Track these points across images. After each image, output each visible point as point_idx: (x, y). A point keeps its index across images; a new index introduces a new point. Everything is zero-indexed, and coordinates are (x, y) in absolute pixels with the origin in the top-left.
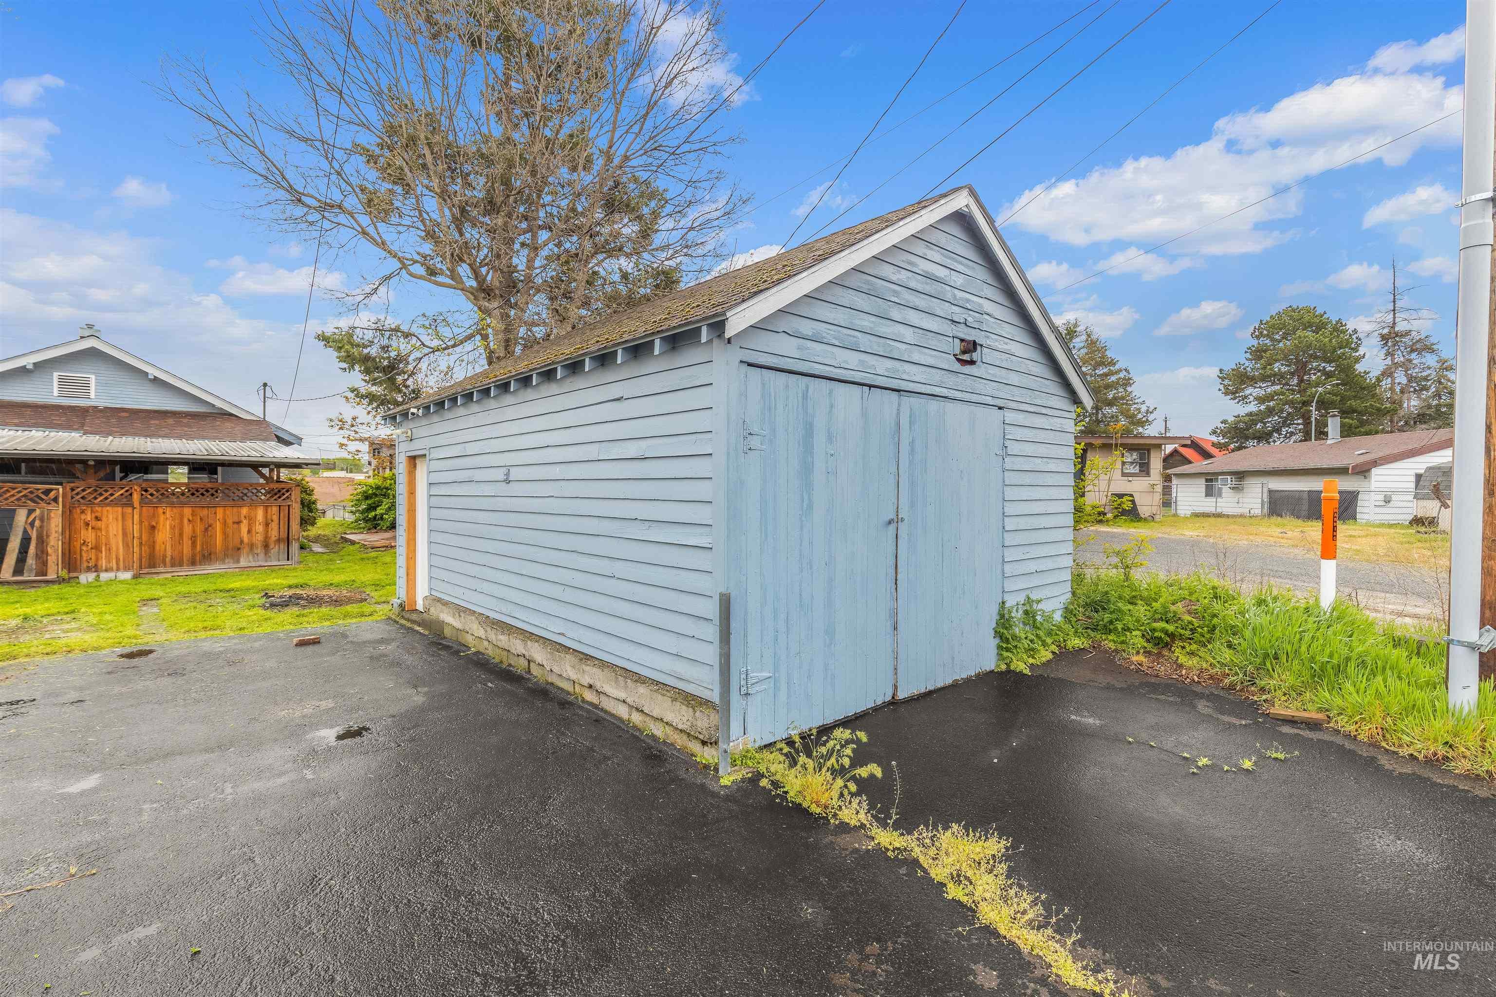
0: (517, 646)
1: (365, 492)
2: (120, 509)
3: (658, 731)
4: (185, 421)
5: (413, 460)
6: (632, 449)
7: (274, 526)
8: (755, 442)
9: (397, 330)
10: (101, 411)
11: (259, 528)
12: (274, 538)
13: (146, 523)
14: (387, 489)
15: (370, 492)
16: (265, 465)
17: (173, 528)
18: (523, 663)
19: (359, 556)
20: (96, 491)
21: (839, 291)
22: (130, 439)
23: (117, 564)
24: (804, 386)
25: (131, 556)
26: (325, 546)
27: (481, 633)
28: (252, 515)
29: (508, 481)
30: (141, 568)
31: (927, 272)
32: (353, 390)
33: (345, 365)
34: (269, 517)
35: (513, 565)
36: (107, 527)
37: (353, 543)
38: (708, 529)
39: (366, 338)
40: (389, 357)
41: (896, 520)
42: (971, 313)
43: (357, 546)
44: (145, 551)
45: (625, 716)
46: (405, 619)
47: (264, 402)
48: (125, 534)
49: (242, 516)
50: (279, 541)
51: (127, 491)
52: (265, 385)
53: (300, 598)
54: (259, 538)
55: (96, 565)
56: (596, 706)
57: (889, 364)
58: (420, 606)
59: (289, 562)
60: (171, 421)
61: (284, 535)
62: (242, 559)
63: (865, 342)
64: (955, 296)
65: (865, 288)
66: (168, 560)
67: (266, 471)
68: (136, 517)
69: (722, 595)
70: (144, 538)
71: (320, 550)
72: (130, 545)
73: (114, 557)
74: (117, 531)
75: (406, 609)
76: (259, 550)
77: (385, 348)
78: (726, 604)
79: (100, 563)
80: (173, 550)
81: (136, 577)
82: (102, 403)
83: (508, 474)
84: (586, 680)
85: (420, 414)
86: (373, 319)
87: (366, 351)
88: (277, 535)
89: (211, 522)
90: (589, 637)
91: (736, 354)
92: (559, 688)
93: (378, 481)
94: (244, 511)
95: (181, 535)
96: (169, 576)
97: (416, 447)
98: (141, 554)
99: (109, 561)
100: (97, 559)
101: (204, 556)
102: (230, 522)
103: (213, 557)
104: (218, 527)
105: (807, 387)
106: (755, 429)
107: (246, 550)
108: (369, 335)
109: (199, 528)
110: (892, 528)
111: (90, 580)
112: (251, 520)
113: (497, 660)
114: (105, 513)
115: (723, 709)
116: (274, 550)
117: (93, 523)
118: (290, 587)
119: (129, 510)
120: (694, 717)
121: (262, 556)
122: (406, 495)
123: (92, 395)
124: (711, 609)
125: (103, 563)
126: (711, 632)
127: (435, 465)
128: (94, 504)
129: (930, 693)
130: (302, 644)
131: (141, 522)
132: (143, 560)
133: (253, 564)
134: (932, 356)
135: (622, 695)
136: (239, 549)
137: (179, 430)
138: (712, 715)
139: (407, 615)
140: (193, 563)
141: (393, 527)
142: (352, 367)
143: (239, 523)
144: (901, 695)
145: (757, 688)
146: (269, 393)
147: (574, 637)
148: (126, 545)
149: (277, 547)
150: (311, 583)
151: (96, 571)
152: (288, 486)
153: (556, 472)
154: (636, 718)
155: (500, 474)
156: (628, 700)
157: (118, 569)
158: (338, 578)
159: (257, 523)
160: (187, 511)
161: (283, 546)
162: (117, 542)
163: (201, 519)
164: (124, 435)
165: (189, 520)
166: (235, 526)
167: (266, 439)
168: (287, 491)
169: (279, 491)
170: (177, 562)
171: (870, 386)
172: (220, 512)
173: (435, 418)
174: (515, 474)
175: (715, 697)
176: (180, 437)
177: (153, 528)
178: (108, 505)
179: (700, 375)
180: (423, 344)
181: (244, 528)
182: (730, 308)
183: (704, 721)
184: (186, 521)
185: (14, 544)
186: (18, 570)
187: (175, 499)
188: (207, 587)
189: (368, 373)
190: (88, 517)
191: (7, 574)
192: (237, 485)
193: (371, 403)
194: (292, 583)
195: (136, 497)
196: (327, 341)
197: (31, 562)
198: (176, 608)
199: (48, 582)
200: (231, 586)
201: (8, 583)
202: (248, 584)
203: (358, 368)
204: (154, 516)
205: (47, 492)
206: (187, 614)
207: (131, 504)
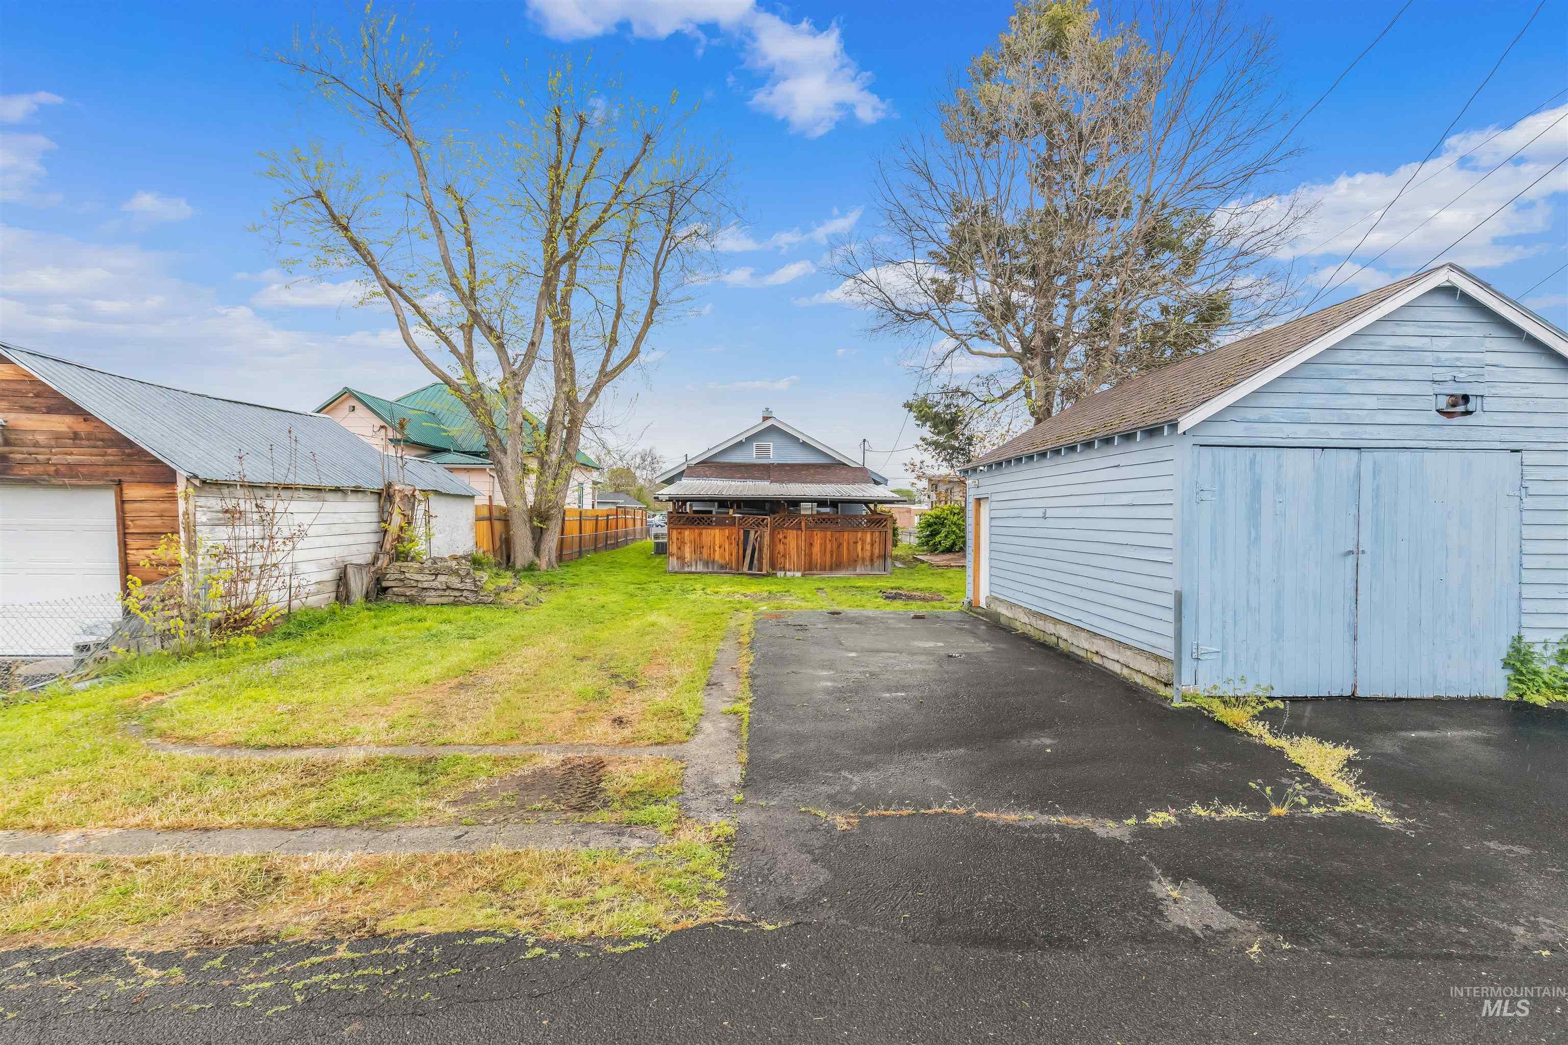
0: (1050, 628)
1: (929, 521)
2: (795, 532)
3: (1139, 679)
4: (820, 471)
5: (978, 500)
6: (1125, 499)
7: (876, 545)
8: (1205, 495)
9: (957, 390)
10: (777, 466)
11: (868, 547)
12: (876, 555)
13: (808, 541)
14: (945, 519)
15: (933, 521)
16: (872, 502)
17: (821, 545)
18: (1054, 639)
19: (930, 572)
20: (784, 520)
21: (1288, 382)
23: (794, 567)
24: (1252, 456)
25: (800, 562)
26: (904, 563)
27: (1026, 620)
28: (864, 537)
29: (1045, 518)
30: (805, 570)
31: (1397, 347)
32: (923, 440)
33: (919, 423)
34: (874, 539)
35: (1048, 574)
36: (790, 542)
37: (922, 562)
38: (1169, 552)
39: (935, 400)
40: (951, 413)
41: (1355, 550)
42: (1462, 369)
43: (926, 565)
44: (807, 560)
45: (1119, 671)
46: (972, 612)
47: (864, 454)
48: (797, 548)
49: (858, 538)
50: (879, 557)
51: (798, 520)
52: (864, 441)
53: (901, 595)
54: (868, 554)
55: (784, 567)
56: (1101, 666)
57: (1346, 428)
58: (983, 604)
59: (886, 573)
60: (812, 471)
61: (882, 553)
62: (857, 568)
63: (1315, 415)
64: (1438, 359)
65: (1317, 374)
66: (819, 566)
67: (872, 506)
68: (803, 537)
69: (1176, 591)
70: (807, 551)
71: (900, 566)
72: (800, 555)
73: (793, 562)
74: (794, 546)
75: (972, 606)
76: (868, 563)
77: (948, 406)
78: (1179, 599)
80: (821, 559)
81: (803, 575)
82: (776, 461)
83: (1045, 513)
84: (1094, 649)
85: (986, 471)
86: (941, 385)
87: (935, 410)
88: (878, 553)
89: (841, 541)
90: (1096, 621)
91: (1190, 441)
92: (1077, 655)
93: (937, 512)
94: (859, 535)
95: (825, 549)
96: (819, 575)
97: (982, 492)
98: (805, 562)
99: (790, 564)
100: (785, 563)
101: (837, 564)
102: (851, 542)
103: (842, 565)
104: (845, 545)
105: (1255, 455)
106: (1206, 487)
107: (860, 562)
108: (937, 398)
109: (835, 545)
110: (1351, 559)
111: (782, 576)
112: (863, 541)
113: (1037, 638)
114: (788, 534)
115: (1178, 662)
116: (876, 564)
117: (783, 540)
118: (892, 588)
119: (800, 532)
120: (1159, 669)
121: (869, 567)
122: (973, 525)
123: (771, 456)
124: (1170, 601)
125: (787, 566)
126: (1170, 616)
127: (994, 505)
128: (784, 528)
129: (1401, 699)
130: (916, 617)
131: (806, 541)
132: (807, 565)
133: (864, 572)
134: (1402, 415)
135: (1116, 657)
136: (856, 561)
137: (818, 477)
138: (1170, 667)
139: (974, 609)
140: (831, 569)
141: (962, 550)
142: (924, 424)
143: (856, 543)
144: (1360, 693)
145: (1206, 657)
146: (866, 447)
147: (1089, 622)
148: (798, 556)
149: (878, 561)
150: (904, 587)
151: (784, 570)
152: (885, 517)
153: (1078, 512)
154: (1126, 672)
155: (1039, 513)
156: (1121, 660)
157: (794, 570)
158: (922, 585)
159: (867, 543)
160: (829, 533)
161: (882, 561)
162: (794, 553)
163: (836, 539)
165: (830, 540)
166: (855, 545)
167: (866, 482)
168: (887, 520)
169: (881, 521)
170: (823, 569)
171: (1323, 448)
172: (846, 534)
173: (996, 473)
174: (1050, 513)
175: (1171, 656)
176: (819, 482)
177: (811, 544)
178: (790, 529)
179: (1167, 454)
181: (859, 547)
182: (1181, 415)
183: (1164, 671)
184: (828, 540)
185: (749, 552)
186: (750, 568)
187: (822, 525)
188: (844, 584)
189: (935, 426)
190: (781, 536)
191: (745, 570)
192: (856, 516)
193: (936, 449)
194: (893, 585)
195: (803, 524)
196: (909, 406)
197: (755, 562)
198: (835, 594)
199: (763, 575)
200: (858, 585)
201: (747, 574)
202: (867, 584)
203: (928, 424)
204: (812, 537)
205: (763, 520)
206: (844, 597)
207: (801, 529)
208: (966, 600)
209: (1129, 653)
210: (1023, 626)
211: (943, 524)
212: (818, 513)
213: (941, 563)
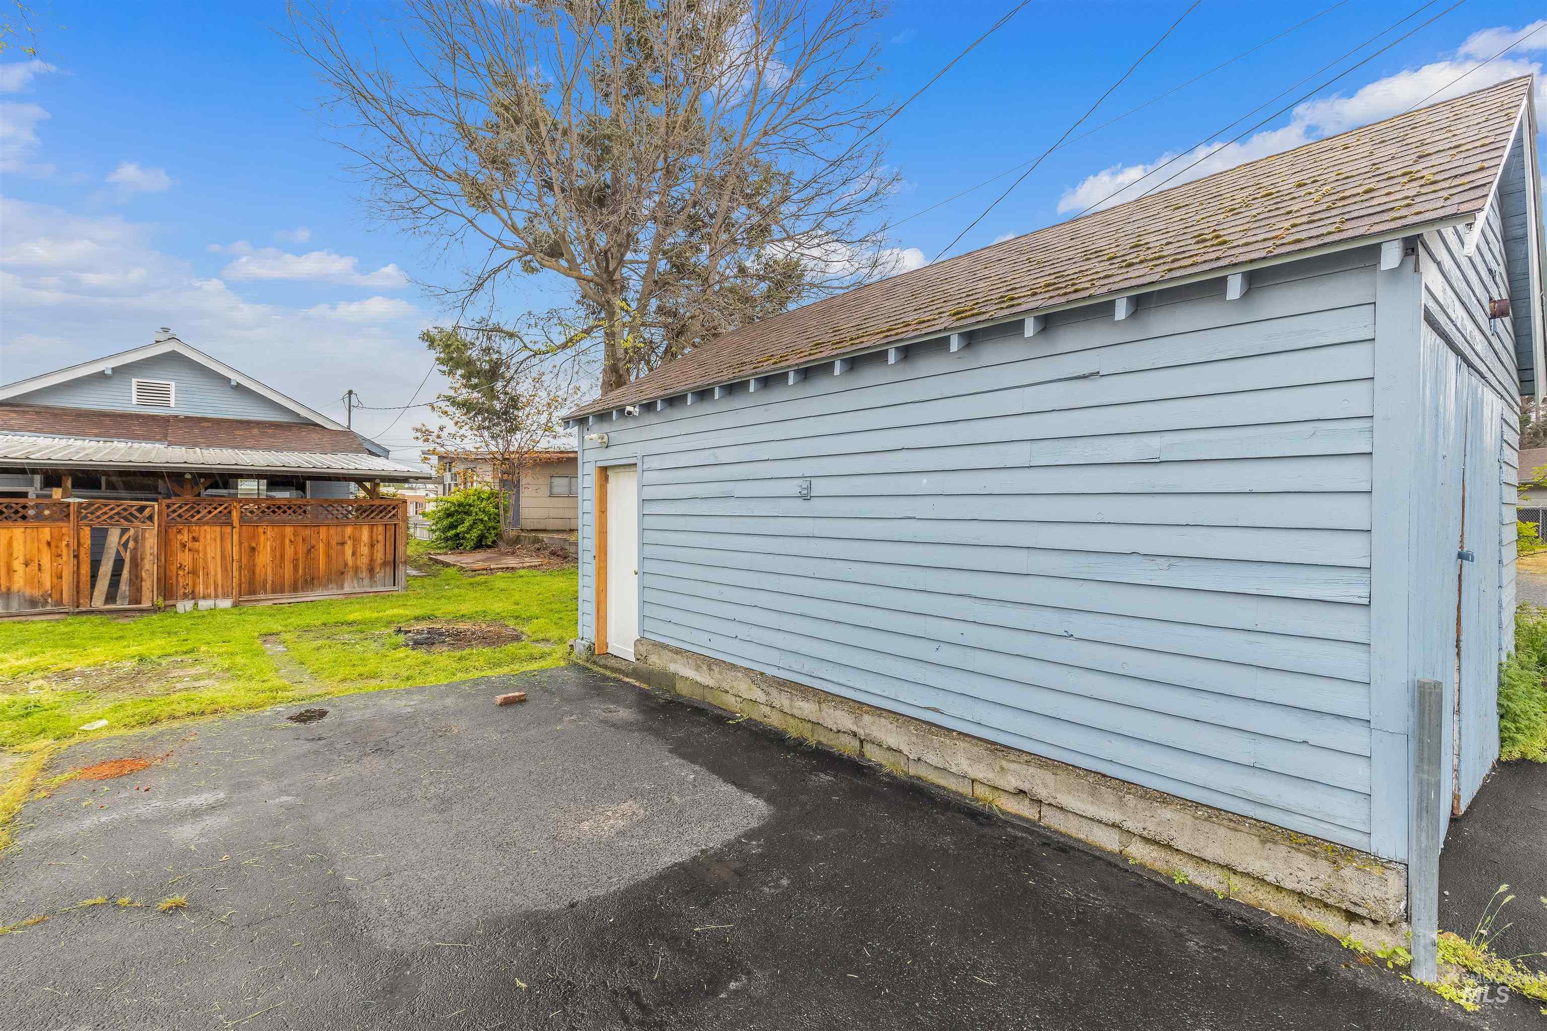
0: (837, 719)
1: (447, 509)
2: (218, 529)
3: (1207, 880)
4: (270, 431)
5: (604, 471)
7: (380, 547)
9: (499, 328)
10: (182, 420)
11: (365, 550)
12: (379, 561)
13: (246, 544)
15: (453, 509)
16: (368, 479)
17: (273, 550)
19: (466, 580)
20: (193, 508)
22: (218, 451)
23: (216, 590)
25: (230, 581)
27: (756, 695)
28: (357, 535)
29: (807, 498)
30: (240, 595)
32: (447, 396)
33: (444, 368)
34: (375, 537)
36: (205, 548)
37: (447, 565)
38: (1354, 574)
39: (468, 338)
40: (490, 361)
41: (1461, 554)
42: (1495, 261)
43: (455, 568)
44: (245, 576)
45: (1111, 847)
46: (601, 666)
47: (350, 412)
48: (223, 557)
49: (347, 536)
50: (384, 564)
51: (225, 508)
52: (350, 393)
53: (440, 633)
54: (364, 561)
55: (193, 592)
56: (1034, 823)
58: (625, 652)
59: (396, 588)
60: (255, 431)
61: (390, 557)
62: (346, 585)
63: (1463, 289)
64: (1490, 236)
66: (269, 586)
67: (369, 485)
68: (235, 537)
69: (1421, 685)
70: (244, 561)
71: (418, 575)
72: (229, 569)
73: (212, 581)
74: (216, 553)
75: (597, 653)
76: (364, 574)
77: (487, 351)
79: (197, 590)
80: (274, 574)
81: (235, 605)
82: (183, 412)
83: (808, 488)
84: (1012, 782)
85: (637, 414)
86: (477, 319)
87: (467, 353)
88: (383, 557)
89: (314, 542)
91: (1422, 291)
92: (938, 787)
94: (349, 530)
95: (282, 556)
96: (270, 603)
97: (616, 456)
98: (240, 580)
99: (207, 587)
100: (194, 585)
101: (306, 581)
102: (333, 542)
103: (315, 582)
104: (321, 547)
105: (1438, 352)
107: (349, 576)
108: (471, 335)
109: (302, 549)
110: (1458, 565)
111: (188, 609)
112: (356, 540)
113: (793, 734)
114: (202, 533)
116: (379, 576)
117: (190, 544)
119: (229, 529)
120: (1337, 876)
121: (367, 581)
122: (595, 514)
123: (172, 404)
124: (1364, 703)
125: (201, 589)
128: (191, 522)
130: (508, 703)
131: (240, 543)
132: (243, 586)
133: (358, 590)
134: (1483, 318)
135: (1114, 816)
136: (342, 573)
137: (265, 441)
138: (1391, 879)
140: (295, 589)
142: (452, 371)
143: (343, 544)
146: (354, 402)
147: (964, 716)
148: (225, 569)
149: (383, 571)
150: (438, 613)
151: (193, 598)
152: (394, 503)
154: (1143, 852)
155: (792, 488)
156: (1126, 825)
157: (216, 597)
158: (467, 608)
159: (362, 544)
160: (289, 530)
161: (389, 570)
162: (215, 567)
163: (303, 540)
164: (210, 446)
165: (291, 541)
166: (340, 547)
168: (394, 508)
169: (385, 509)
170: (278, 588)
171: (1461, 356)
172: (323, 530)
174: (819, 487)
175: (1384, 847)
177: (253, 549)
178: (207, 523)
180: (526, 347)
181: (348, 550)
183: (1370, 887)
184: (287, 542)
185: (106, 568)
186: (111, 597)
187: (276, 517)
188: (324, 618)
189: (468, 376)
190: (185, 537)
191: (98, 602)
192: (341, 502)
193: (468, 412)
194: (418, 612)
195: (235, 515)
196: (430, 340)
197: (124, 587)
198: (307, 646)
199: (142, 611)
200: (351, 617)
201: (101, 612)
202: (369, 614)
203: (460, 372)
204: (254, 536)
205: (141, 509)
206: (327, 655)
207: (231, 524)
208: (580, 646)
209: (1167, 813)
210: (746, 707)
211: (468, 513)
212: (269, 498)
213: (475, 566)
